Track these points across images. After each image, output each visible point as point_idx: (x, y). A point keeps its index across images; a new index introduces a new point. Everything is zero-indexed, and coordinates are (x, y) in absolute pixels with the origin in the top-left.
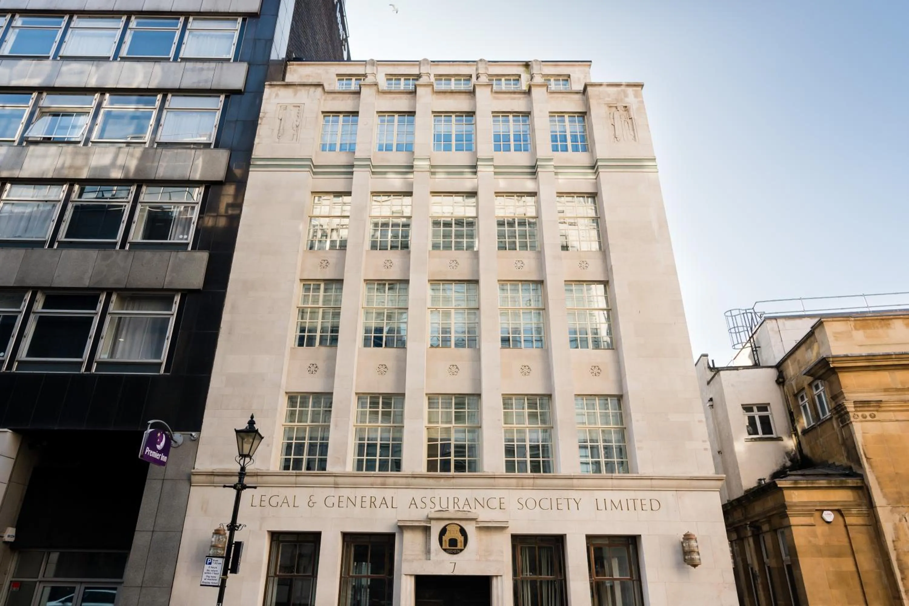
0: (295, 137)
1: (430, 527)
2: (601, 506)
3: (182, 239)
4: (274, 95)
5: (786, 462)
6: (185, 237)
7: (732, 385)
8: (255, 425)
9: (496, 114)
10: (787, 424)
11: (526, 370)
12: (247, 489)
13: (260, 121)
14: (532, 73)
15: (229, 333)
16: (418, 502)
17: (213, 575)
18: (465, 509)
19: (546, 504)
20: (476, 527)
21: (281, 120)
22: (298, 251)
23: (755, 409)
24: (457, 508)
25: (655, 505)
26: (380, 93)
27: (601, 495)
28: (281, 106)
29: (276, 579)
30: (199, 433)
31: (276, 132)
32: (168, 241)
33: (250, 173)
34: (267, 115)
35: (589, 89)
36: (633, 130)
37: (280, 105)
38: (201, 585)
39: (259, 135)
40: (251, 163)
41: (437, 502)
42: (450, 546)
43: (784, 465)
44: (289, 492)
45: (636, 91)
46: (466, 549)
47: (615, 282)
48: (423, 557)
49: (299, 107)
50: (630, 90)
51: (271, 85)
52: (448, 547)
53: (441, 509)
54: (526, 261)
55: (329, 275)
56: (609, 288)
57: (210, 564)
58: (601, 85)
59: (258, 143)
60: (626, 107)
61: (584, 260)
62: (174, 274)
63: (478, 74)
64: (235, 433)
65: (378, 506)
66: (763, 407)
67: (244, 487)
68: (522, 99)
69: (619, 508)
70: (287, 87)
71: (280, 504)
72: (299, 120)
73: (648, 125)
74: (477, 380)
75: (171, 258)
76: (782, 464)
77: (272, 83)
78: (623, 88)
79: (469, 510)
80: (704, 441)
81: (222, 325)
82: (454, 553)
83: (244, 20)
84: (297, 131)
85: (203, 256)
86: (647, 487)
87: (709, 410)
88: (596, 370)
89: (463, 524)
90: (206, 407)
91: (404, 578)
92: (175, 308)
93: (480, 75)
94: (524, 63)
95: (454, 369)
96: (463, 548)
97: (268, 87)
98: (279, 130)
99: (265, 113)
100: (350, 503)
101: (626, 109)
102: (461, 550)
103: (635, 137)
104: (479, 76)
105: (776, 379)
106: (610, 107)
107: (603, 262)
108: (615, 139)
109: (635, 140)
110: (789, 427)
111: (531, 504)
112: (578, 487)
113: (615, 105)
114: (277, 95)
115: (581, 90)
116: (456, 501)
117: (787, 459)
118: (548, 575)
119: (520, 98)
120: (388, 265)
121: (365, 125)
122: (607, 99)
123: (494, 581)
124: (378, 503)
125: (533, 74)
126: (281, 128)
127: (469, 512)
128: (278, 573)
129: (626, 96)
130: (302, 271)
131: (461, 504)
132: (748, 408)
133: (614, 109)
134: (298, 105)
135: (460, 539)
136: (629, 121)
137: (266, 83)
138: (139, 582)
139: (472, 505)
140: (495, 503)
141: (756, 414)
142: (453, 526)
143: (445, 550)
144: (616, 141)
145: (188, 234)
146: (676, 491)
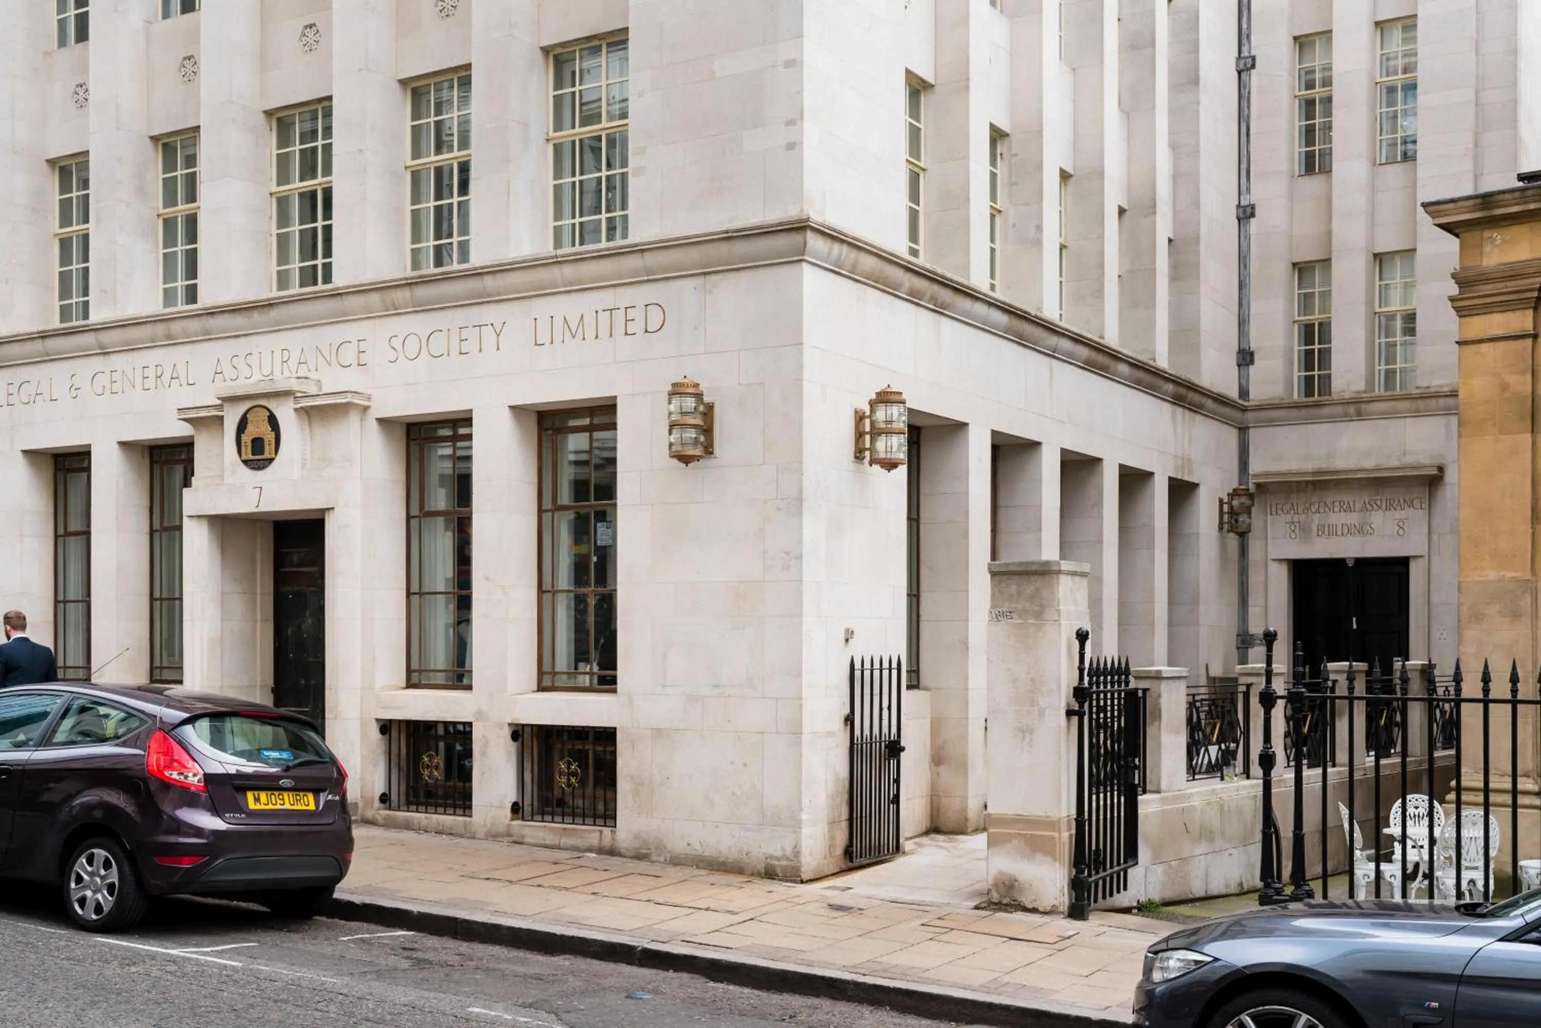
1: (222, 417)
2: (544, 335)
16: (226, 367)
18: (300, 374)
19: (439, 344)
20: (296, 410)
24: (284, 370)
25: (655, 320)
27: (542, 309)
41: (256, 363)
42: (253, 454)
46: (278, 459)
52: (251, 457)
53: (262, 378)
65: (165, 384)
69: (579, 336)
71: (32, 398)
79: (307, 374)
82: (259, 468)
86: (636, 273)
89: (271, 405)
96: (274, 456)
100: (126, 383)
102: (271, 460)
111: (412, 346)
112: (499, 294)
116: (285, 356)
124: (166, 378)
127: (306, 378)
135: (269, 436)
139: (312, 365)
140: (349, 354)
142: (258, 412)
143: (246, 462)
146: (705, 274)
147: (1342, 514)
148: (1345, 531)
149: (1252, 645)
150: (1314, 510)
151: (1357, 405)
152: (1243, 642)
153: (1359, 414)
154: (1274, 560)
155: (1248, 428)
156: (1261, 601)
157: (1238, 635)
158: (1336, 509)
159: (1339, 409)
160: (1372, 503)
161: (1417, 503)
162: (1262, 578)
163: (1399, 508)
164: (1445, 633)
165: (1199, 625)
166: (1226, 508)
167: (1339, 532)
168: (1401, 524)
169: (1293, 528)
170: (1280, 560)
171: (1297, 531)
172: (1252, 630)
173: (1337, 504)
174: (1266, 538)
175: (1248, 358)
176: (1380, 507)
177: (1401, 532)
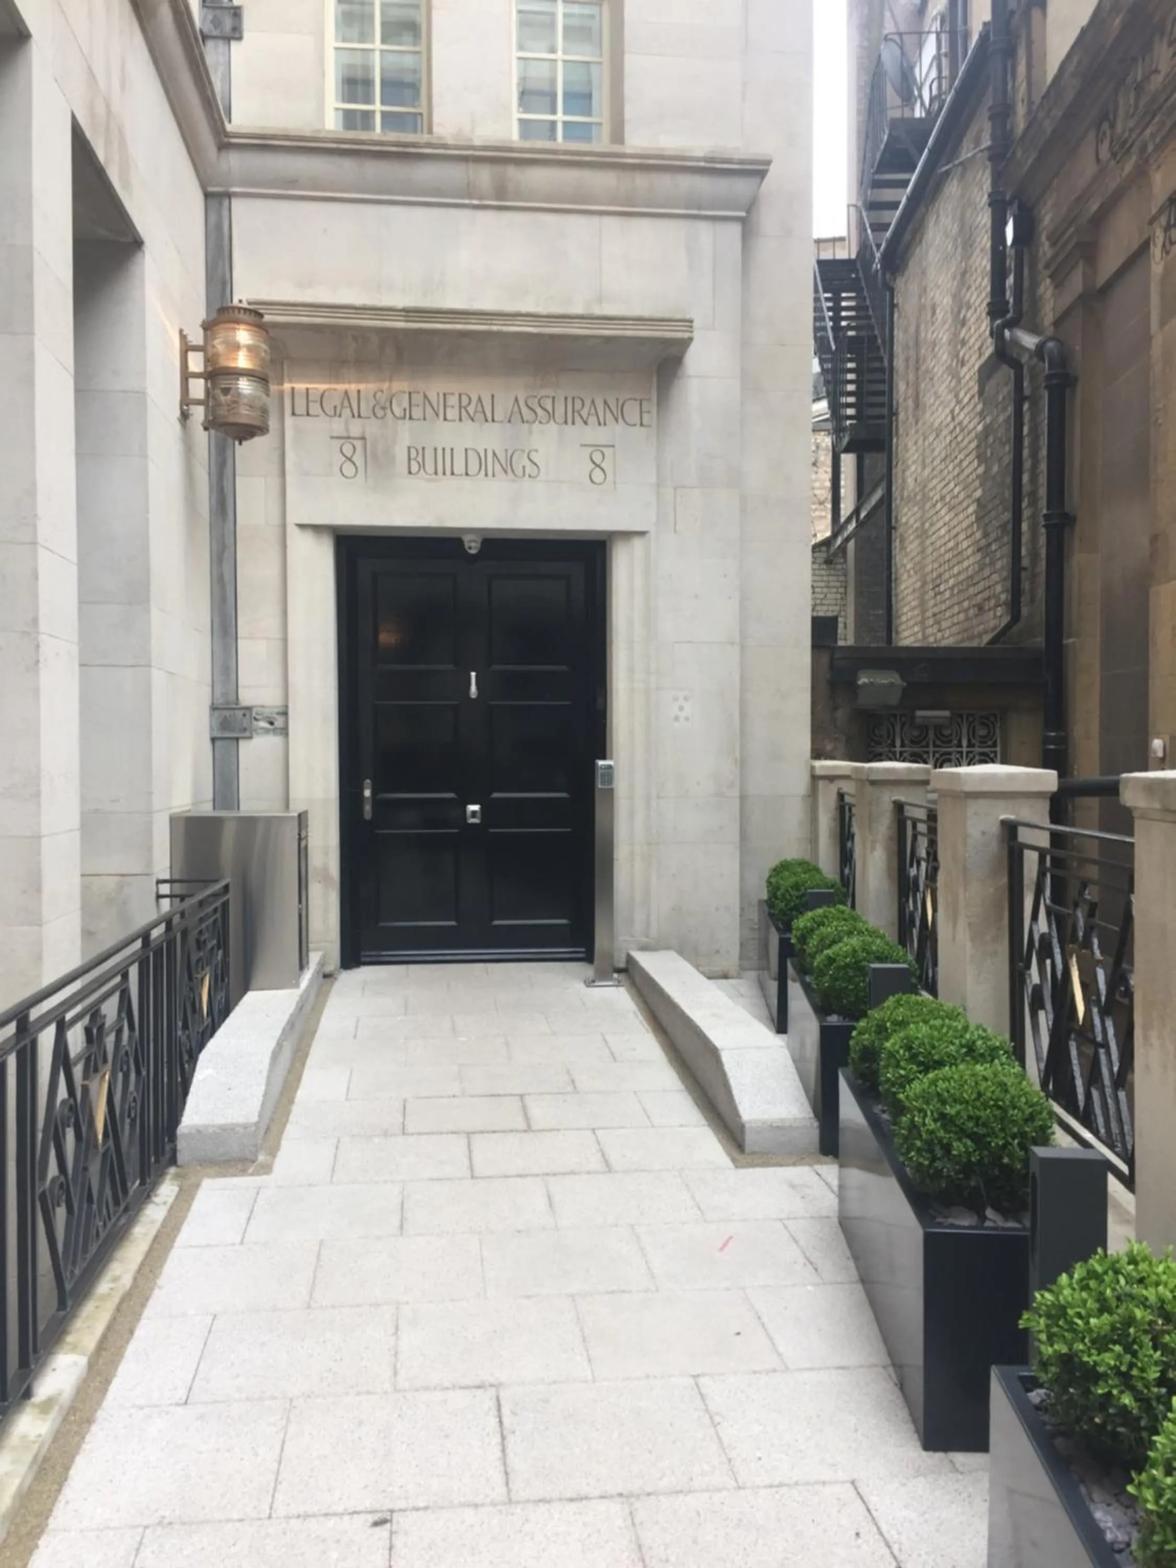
147: (468, 425)
148: (473, 466)
149: (247, 733)
150: (398, 411)
151: (499, 169)
152: (225, 724)
153: (501, 192)
154: (302, 526)
155: (229, 196)
156: (271, 624)
157: (214, 708)
158: (452, 413)
159: (454, 174)
160: (534, 403)
161: (632, 411)
162: (272, 572)
163: (592, 420)
164: (687, 706)
165: (149, 666)
166: (196, 363)
167: (459, 468)
168: (597, 457)
169: (348, 450)
170: (317, 529)
171: (358, 459)
172: (247, 697)
173: (453, 400)
174: (283, 473)
175: (228, 23)
176: (551, 416)
177: (598, 475)
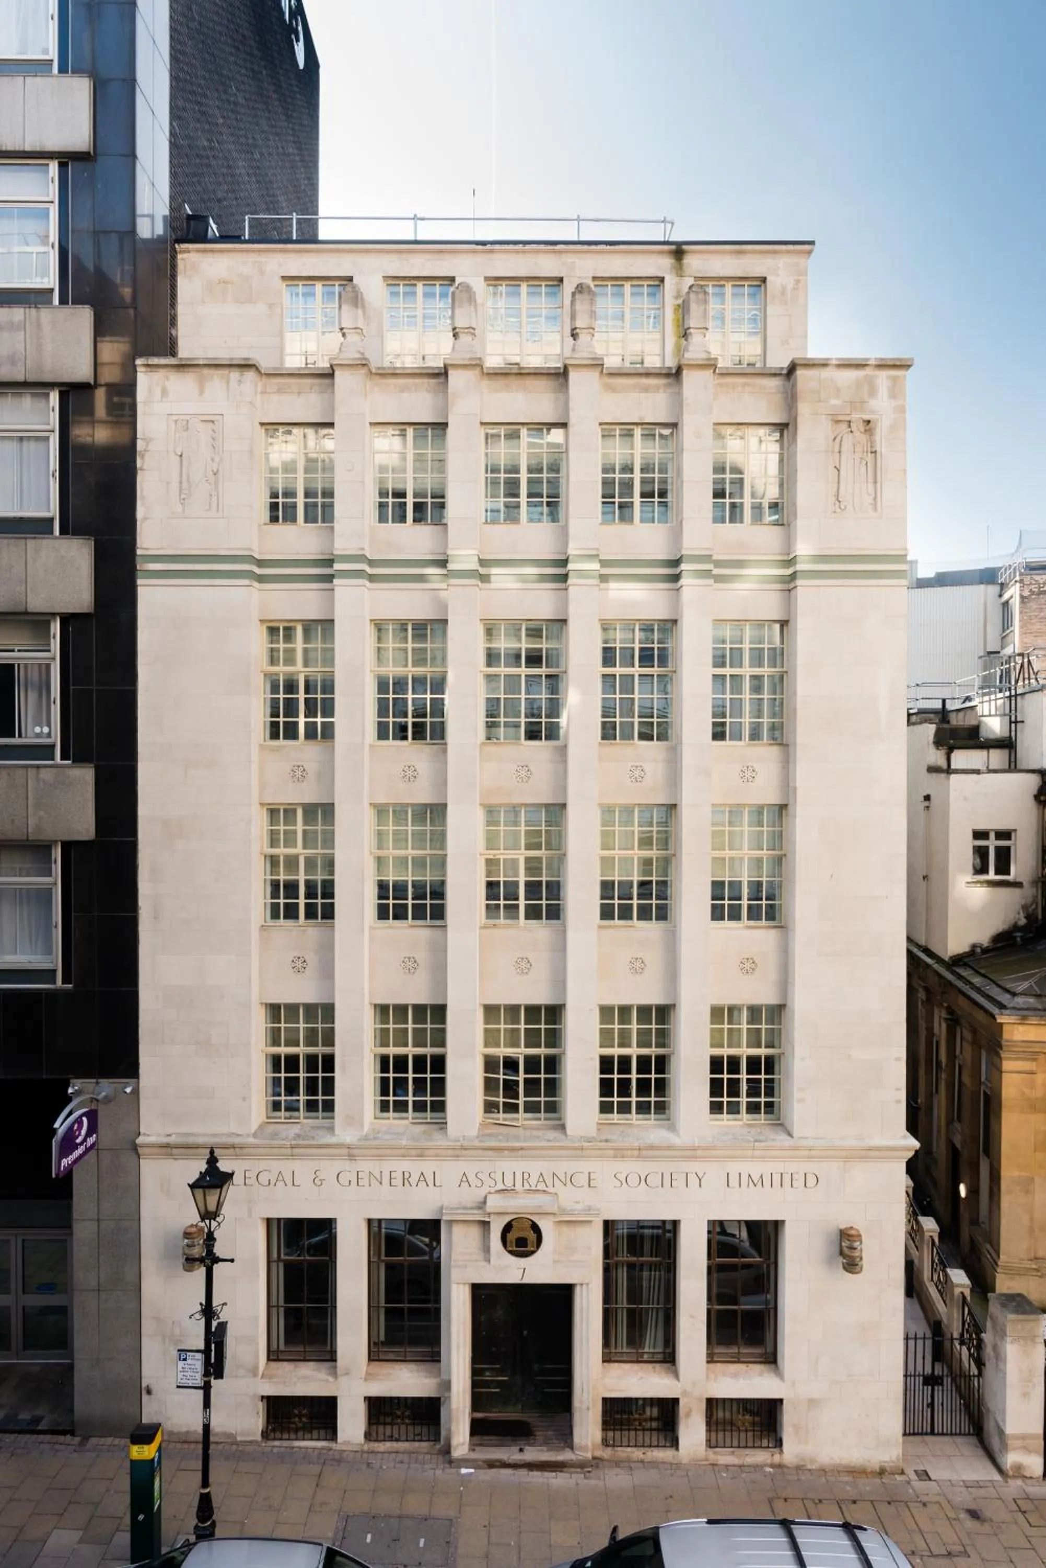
0: (214, 499)
1: (489, 1222)
2: (734, 1181)
3: (38, 736)
4: (158, 392)
5: (1019, 919)
6: (46, 730)
7: (965, 799)
8: (218, 1165)
9: (608, 429)
10: (1034, 864)
11: (638, 966)
12: (220, 1263)
13: (139, 463)
14: (686, 327)
15: (155, 918)
16: (472, 1178)
17: (192, 1374)
18: (539, 1188)
19: (654, 1180)
20: (554, 1223)
21: (181, 456)
22: (250, 761)
23: (992, 835)
24: (527, 1187)
25: (811, 1181)
26: (374, 377)
27: (735, 1168)
28: (176, 421)
29: (281, 1265)
30: (135, 1080)
31: (175, 486)
32: (16, 741)
33: (139, 589)
34: (152, 447)
35: (800, 372)
36: (875, 482)
37: (175, 418)
38: (178, 1387)
39: (143, 498)
40: (138, 567)
41: (499, 1178)
42: (517, 1247)
43: (1016, 923)
44: (287, 1166)
45: (895, 379)
46: (539, 1252)
47: (799, 809)
48: (480, 1256)
49: (213, 422)
50: (883, 374)
51: (148, 365)
52: (515, 1249)
53: (504, 1188)
54: (649, 767)
55: (309, 794)
56: (787, 815)
57: (185, 1360)
58: (824, 364)
59: (145, 519)
60: (869, 422)
61: (750, 764)
62: (42, 813)
63: (576, 328)
64: (189, 1189)
65: (414, 1184)
66: (1004, 835)
67: (217, 1260)
68: (661, 391)
69: (759, 1186)
70: (181, 369)
71: (273, 1183)
72: (217, 459)
73: (905, 471)
74: (560, 982)
75: (29, 781)
76: (1013, 922)
77: (150, 362)
78: (868, 371)
79: (545, 1189)
80: (898, 1089)
81: (142, 902)
82: (522, 1257)
83: (63, 166)
84: (216, 483)
85: (85, 776)
87: (922, 813)
88: (748, 965)
89: (536, 1218)
90: (140, 1041)
91: (454, 1287)
92: (57, 868)
93: (578, 330)
94: (673, 247)
95: (524, 966)
96: (535, 1249)
97: (143, 369)
98: (181, 483)
99: (148, 441)
100: (373, 1181)
101: (868, 428)
102: (533, 1253)
103: (875, 498)
104: (577, 334)
105: (1035, 792)
106: (838, 422)
107: (783, 767)
108: (837, 503)
109: (875, 509)
110: (1037, 869)
111: (633, 1180)
113: (848, 418)
114: (164, 392)
115: (782, 368)
116: (526, 1176)
117: (1022, 915)
118: (651, 1256)
119: (657, 389)
120: (410, 775)
121: (349, 471)
122: (834, 402)
123: (577, 1290)
124: (413, 1180)
125: (689, 328)
126: (184, 476)
128: (283, 1257)
129: (873, 393)
130: (263, 785)
131: (533, 1181)
132: (979, 835)
133: (844, 426)
134: (211, 418)
135: (532, 1236)
136: (870, 457)
137: (139, 362)
138: (94, 1283)
139: (549, 1183)
140: (582, 1180)
141: (992, 844)
142: (521, 1222)
143: (511, 1252)
144: (838, 510)
145: (49, 725)
146: (845, 1161)
